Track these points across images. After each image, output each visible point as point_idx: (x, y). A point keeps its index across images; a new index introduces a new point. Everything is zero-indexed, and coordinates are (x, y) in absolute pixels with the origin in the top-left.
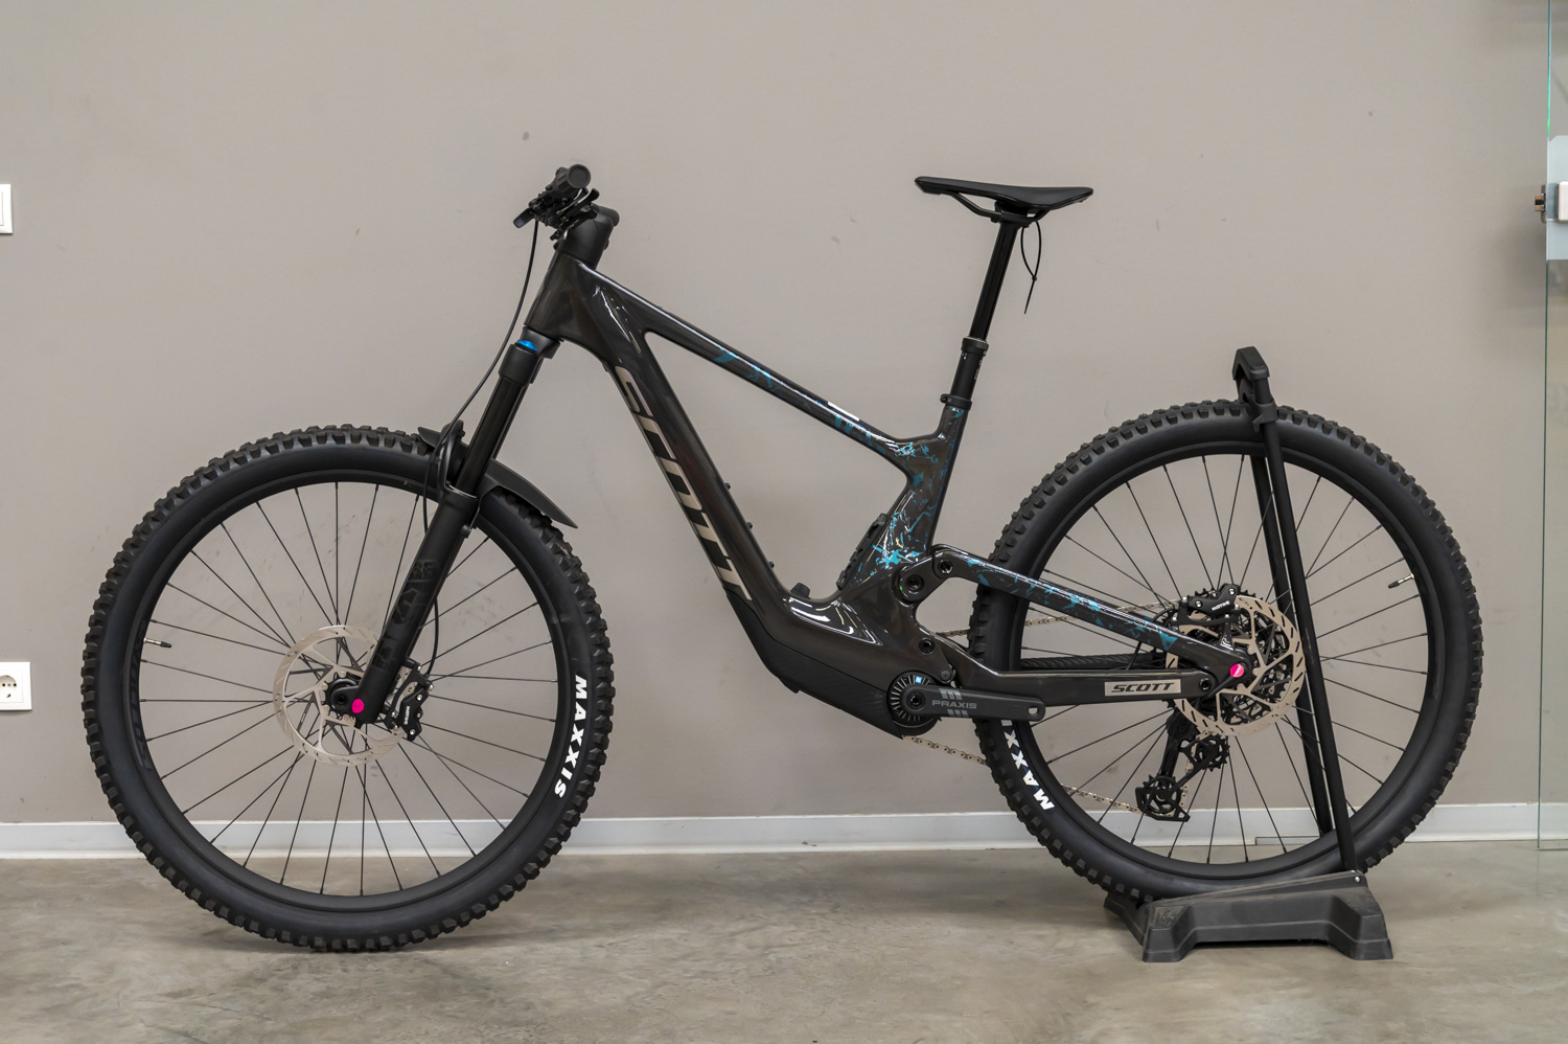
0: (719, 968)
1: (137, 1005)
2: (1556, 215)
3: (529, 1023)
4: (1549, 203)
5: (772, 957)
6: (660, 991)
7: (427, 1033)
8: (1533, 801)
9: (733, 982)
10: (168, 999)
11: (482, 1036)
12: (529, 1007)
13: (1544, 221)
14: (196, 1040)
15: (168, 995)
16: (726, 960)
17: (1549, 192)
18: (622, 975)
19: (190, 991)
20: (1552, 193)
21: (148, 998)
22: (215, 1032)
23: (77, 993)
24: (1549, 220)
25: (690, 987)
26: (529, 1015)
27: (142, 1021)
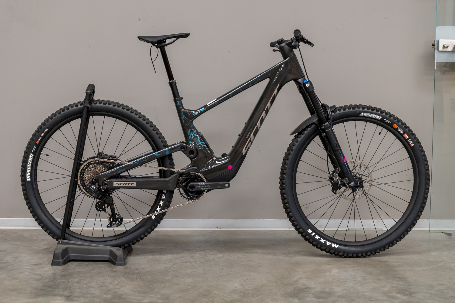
0: (192, 260)
1: (25, 267)
2: (438, 49)
3: (137, 273)
4: (436, 46)
5: (207, 258)
6: (174, 266)
7: (108, 276)
8: (428, 219)
9: (195, 264)
10: (34, 266)
11: (124, 276)
12: (137, 269)
13: (435, 51)
14: (43, 276)
15: (34, 265)
16: (194, 258)
17: (436, 42)
18: (164, 262)
19: (40, 264)
20: (437, 43)
21: (28, 266)
22: (48, 274)
23: (8, 264)
24: (436, 50)
25: (183, 265)
26: (137, 271)
27: (27, 271)
